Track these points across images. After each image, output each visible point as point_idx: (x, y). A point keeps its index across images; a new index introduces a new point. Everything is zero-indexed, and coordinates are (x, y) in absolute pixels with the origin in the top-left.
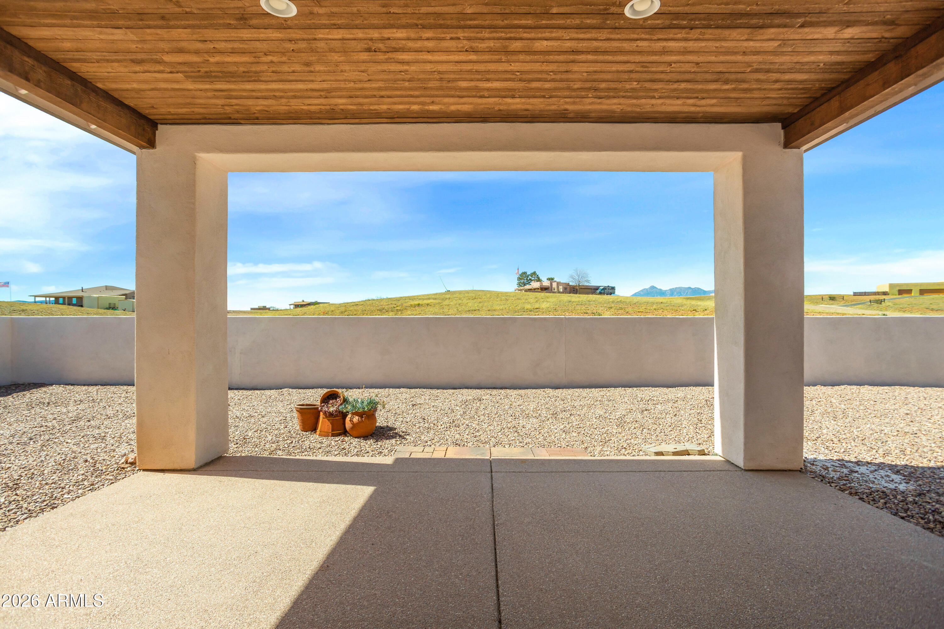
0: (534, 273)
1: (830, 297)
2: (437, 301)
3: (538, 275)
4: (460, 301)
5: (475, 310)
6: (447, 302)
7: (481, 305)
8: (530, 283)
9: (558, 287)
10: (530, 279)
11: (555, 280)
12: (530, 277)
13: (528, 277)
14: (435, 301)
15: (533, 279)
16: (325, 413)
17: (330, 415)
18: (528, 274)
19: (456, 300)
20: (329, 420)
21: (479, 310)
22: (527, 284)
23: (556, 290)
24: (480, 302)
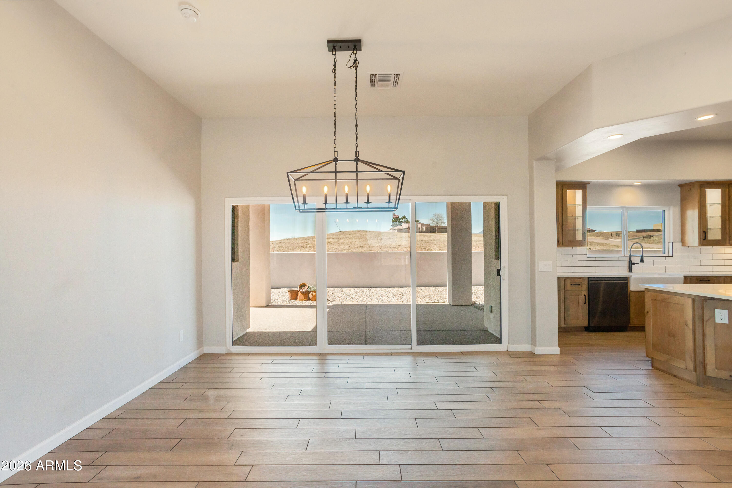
0: (404, 217)
1: (617, 234)
2: (335, 240)
3: (407, 219)
4: (351, 240)
5: (360, 247)
6: (342, 241)
7: (364, 243)
8: (401, 224)
9: (422, 227)
10: (402, 222)
11: (420, 222)
12: (401, 220)
13: (400, 220)
14: (333, 240)
15: (403, 221)
16: (301, 292)
17: (303, 293)
18: (400, 217)
19: (348, 239)
20: (303, 295)
21: (363, 247)
22: (399, 225)
23: (420, 230)
24: (364, 241)
